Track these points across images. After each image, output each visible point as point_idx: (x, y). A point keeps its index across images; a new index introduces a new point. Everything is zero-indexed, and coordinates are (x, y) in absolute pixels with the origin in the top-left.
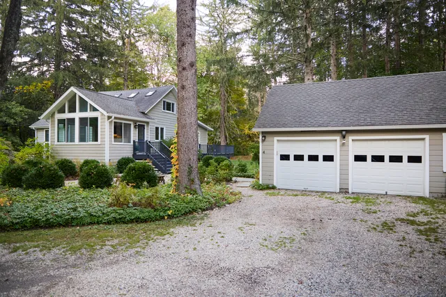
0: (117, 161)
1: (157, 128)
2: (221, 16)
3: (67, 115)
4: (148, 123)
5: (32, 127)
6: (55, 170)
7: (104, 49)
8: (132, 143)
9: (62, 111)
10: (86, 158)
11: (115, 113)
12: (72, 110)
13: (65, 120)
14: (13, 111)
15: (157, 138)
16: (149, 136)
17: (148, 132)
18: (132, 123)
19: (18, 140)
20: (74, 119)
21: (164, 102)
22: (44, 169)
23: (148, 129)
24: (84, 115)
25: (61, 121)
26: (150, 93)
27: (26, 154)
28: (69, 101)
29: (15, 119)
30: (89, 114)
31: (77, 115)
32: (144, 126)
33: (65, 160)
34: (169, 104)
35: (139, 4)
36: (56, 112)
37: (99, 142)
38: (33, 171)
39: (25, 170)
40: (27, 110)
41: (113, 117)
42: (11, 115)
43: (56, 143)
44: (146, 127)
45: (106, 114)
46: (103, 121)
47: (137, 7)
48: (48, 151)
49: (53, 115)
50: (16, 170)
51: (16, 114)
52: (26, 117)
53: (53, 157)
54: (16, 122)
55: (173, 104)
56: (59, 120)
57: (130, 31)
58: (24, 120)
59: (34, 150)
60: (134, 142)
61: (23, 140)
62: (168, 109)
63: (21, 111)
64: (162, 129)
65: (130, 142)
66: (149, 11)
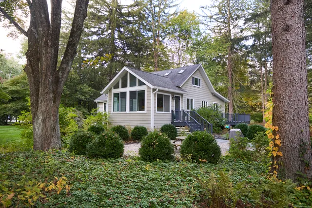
0: (160, 127)
1: (188, 100)
2: (228, 13)
3: (121, 90)
4: (182, 95)
5: (96, 101)
6: (116, 138)
7: (142, 45)
8: (171, 112)
9: (117, 87)
10: (136, 125)
11: (158, 86)
12: (124, 85)
13: (118, 94)
14: (84, 90)
15: (188, 108)
16: (183, 106)
17: (182, 103)
18: (170, 95)
19: (86, 111)
20: (126, 92)
21: (193, 78)
22: (106, 137)
23: (182, 101)
24: (134, 89)
25: (116, 95)
26: (181, 71)
27: (91, 121)
28: (122, 79)
29: (85, 96)
30: (137, 88)
31: (128, 90)
32: (179, 97)
33: (120, 126)
34: (196, 80)
35: (164, 13)
36: (112, 88)
37: (145, 111)
38: (96, 139)
39: (89, 138)
40: (93, 90)
41: (157, 90)
42: (83, 93)
43: (112, 112)
44: (181, 99)
45: (152, 87)
46: (149, 93)
47: (163, 14)
48: (107, 119)
49: (110, 90)
50: (82, 137)
51: (86, 93)
52: (92, 94)
53: (110, 124)
54: (86, 98)
55: (199, 80)
56: (114, 94)
57: (159, 32)
58: (91, 97)
59: (97, 117)
60: (172, 110)
61: (90, 110)
62: (196, 84)
63: (89, 91)
64: (192, 100)
65: (169, 111)
66: (172, 16)
